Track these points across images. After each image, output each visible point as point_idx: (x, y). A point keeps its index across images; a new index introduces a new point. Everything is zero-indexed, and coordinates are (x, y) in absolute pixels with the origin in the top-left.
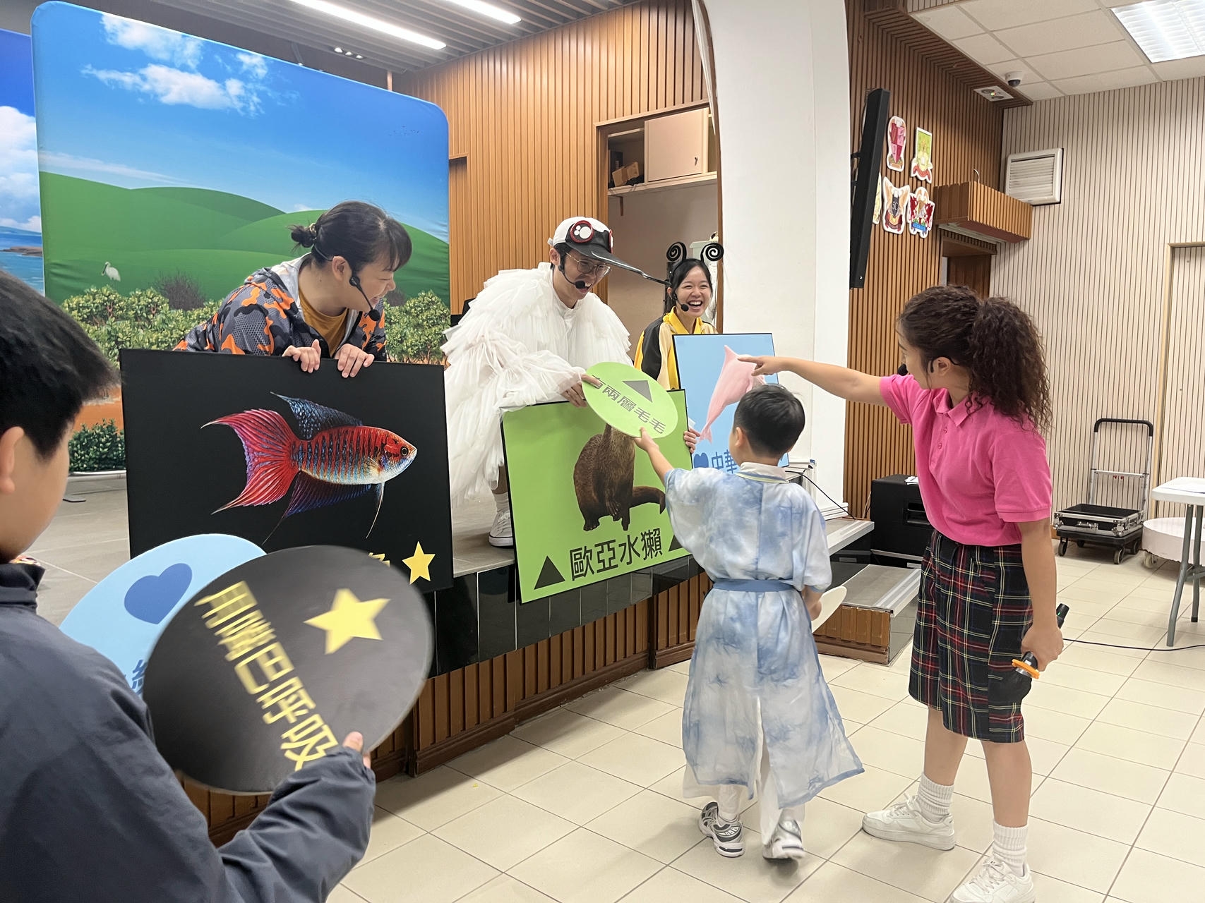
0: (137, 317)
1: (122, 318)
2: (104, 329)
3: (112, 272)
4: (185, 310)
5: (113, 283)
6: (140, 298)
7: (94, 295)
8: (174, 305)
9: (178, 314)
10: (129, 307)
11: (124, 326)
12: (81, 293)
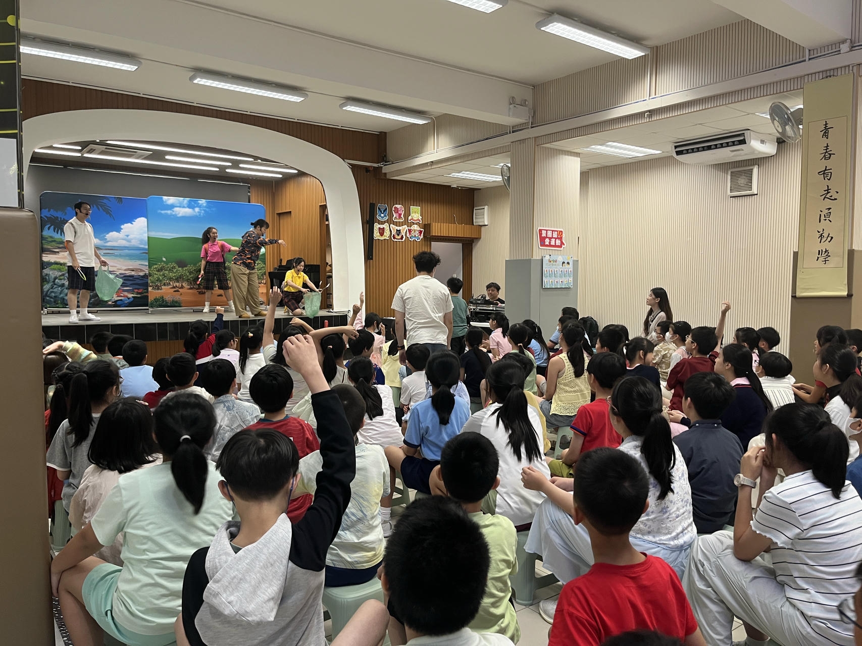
0: (170, 270)
1: (165, 270)
2: (162, 273)
3: (164, 259)
4: (182, 268)
5: (164, 261)
6: (171, 265)
7: (159, 265)
8: (179, 267)
9: (180, 269)
10: (168, 267)
11: (167, 272)
12: (156, 264)
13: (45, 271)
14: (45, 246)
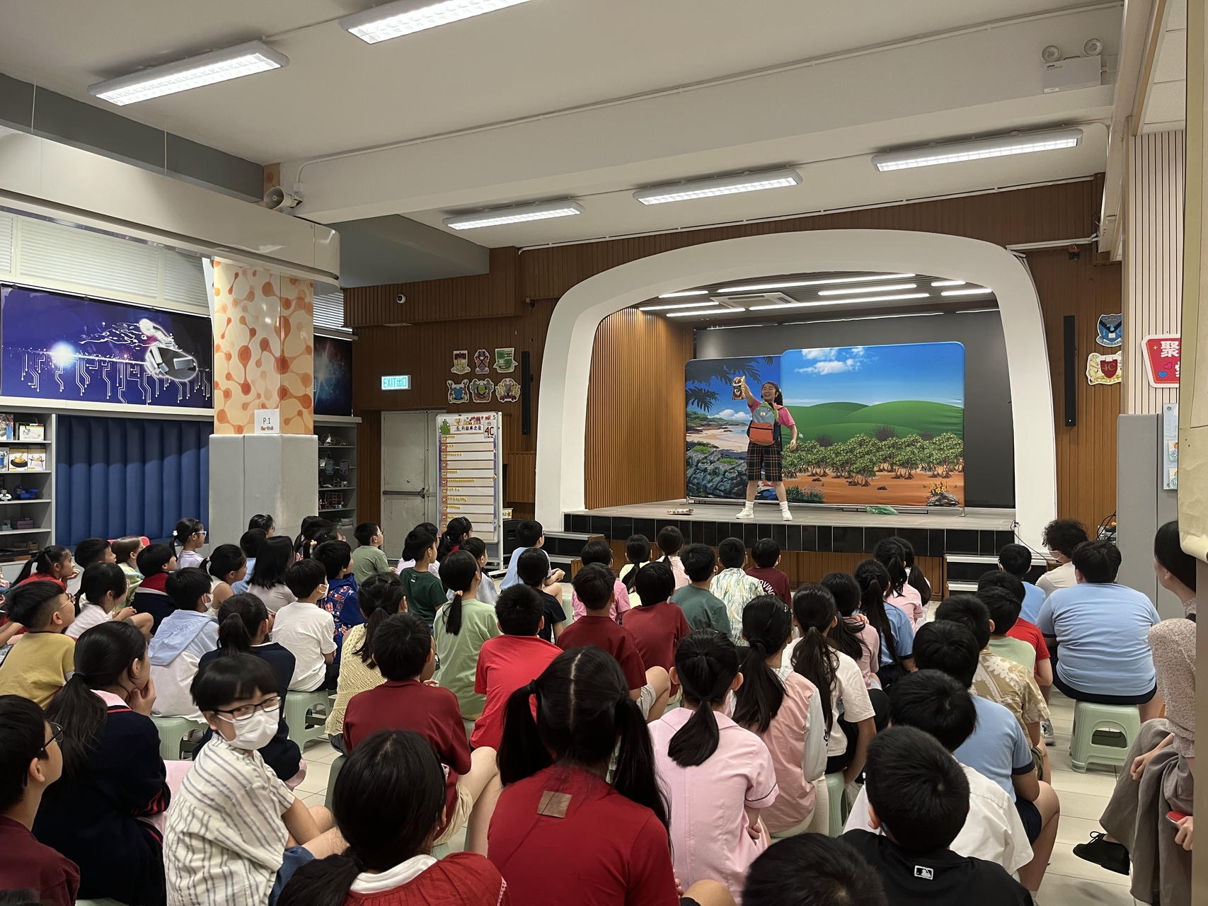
0: (808, 450)
4: (826, 447)
10: (806, 447)
11: (804, 453)
13: (690, 453)
14: (689, 424)
